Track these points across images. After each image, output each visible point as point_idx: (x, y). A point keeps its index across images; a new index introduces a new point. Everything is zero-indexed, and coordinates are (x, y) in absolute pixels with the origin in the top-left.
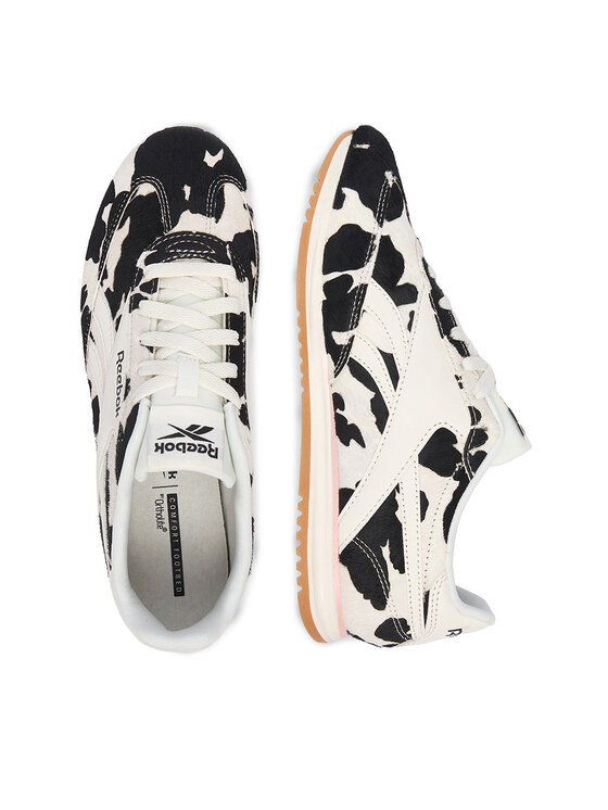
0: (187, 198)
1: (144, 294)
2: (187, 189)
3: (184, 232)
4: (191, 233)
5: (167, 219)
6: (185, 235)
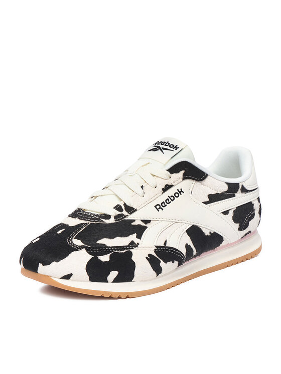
0: (64, 230)
2: (59, 232)
3: (82, 219)
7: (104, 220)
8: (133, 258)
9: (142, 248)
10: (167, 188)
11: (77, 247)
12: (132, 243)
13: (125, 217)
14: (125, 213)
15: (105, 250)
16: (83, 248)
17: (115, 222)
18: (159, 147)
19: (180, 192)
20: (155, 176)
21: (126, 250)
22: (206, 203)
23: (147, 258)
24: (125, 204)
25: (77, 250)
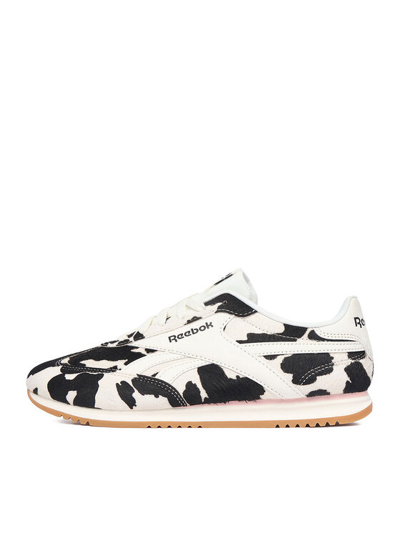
10: (195, 319)
22: (240, 342)
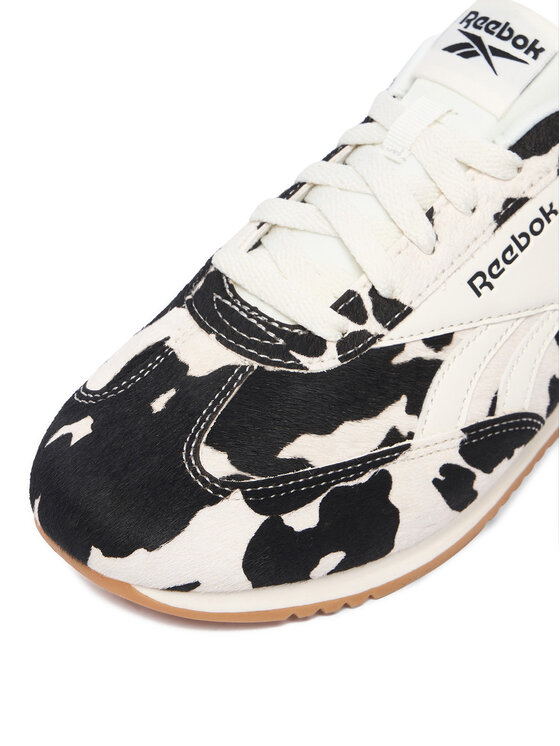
0: (172, 393)
1: (368, 304)
2: (158, 405)
3: (228, 346)
4: (219, 338)
5: (230, 388)
6: (230, 340)
7: (304, 360)
8: (395, 498)
9: (422, 451)
11: (213, 488)
12: (393, 436)
13: (373, 341)
14: (372, 326)
15: (304, 483)
16: (234, 487)
17: (339, 363)
18: (478, 40)
19: (547, 216)
20: (470, 168)
21: (372, 472)
23: (436, 482)
24: (373, 292)
25: (213, 501)
